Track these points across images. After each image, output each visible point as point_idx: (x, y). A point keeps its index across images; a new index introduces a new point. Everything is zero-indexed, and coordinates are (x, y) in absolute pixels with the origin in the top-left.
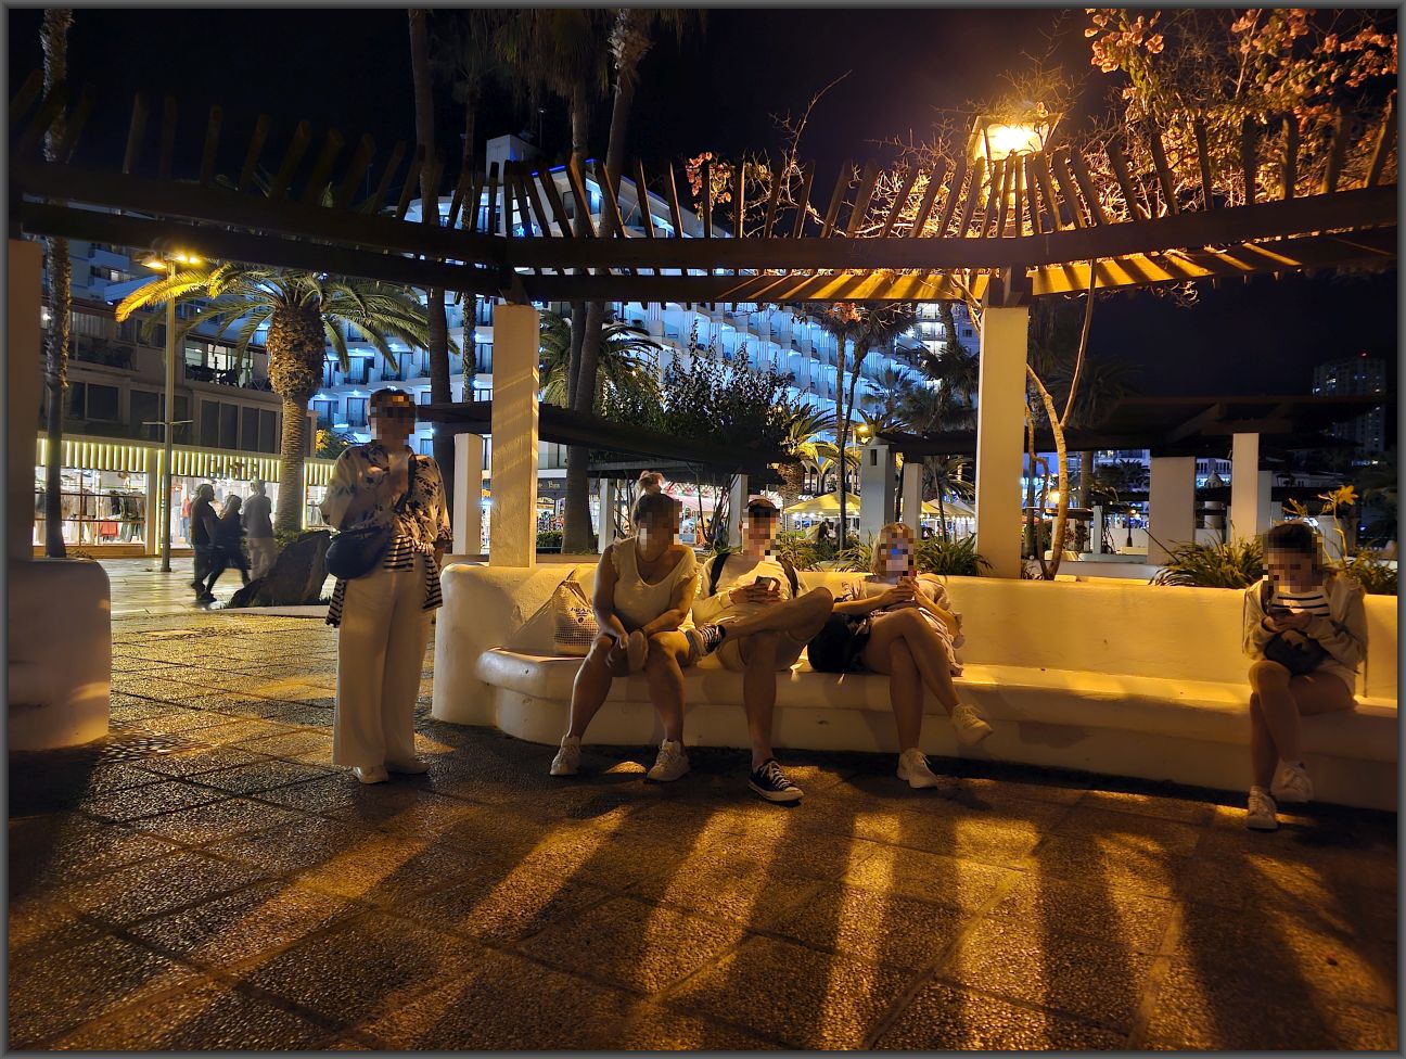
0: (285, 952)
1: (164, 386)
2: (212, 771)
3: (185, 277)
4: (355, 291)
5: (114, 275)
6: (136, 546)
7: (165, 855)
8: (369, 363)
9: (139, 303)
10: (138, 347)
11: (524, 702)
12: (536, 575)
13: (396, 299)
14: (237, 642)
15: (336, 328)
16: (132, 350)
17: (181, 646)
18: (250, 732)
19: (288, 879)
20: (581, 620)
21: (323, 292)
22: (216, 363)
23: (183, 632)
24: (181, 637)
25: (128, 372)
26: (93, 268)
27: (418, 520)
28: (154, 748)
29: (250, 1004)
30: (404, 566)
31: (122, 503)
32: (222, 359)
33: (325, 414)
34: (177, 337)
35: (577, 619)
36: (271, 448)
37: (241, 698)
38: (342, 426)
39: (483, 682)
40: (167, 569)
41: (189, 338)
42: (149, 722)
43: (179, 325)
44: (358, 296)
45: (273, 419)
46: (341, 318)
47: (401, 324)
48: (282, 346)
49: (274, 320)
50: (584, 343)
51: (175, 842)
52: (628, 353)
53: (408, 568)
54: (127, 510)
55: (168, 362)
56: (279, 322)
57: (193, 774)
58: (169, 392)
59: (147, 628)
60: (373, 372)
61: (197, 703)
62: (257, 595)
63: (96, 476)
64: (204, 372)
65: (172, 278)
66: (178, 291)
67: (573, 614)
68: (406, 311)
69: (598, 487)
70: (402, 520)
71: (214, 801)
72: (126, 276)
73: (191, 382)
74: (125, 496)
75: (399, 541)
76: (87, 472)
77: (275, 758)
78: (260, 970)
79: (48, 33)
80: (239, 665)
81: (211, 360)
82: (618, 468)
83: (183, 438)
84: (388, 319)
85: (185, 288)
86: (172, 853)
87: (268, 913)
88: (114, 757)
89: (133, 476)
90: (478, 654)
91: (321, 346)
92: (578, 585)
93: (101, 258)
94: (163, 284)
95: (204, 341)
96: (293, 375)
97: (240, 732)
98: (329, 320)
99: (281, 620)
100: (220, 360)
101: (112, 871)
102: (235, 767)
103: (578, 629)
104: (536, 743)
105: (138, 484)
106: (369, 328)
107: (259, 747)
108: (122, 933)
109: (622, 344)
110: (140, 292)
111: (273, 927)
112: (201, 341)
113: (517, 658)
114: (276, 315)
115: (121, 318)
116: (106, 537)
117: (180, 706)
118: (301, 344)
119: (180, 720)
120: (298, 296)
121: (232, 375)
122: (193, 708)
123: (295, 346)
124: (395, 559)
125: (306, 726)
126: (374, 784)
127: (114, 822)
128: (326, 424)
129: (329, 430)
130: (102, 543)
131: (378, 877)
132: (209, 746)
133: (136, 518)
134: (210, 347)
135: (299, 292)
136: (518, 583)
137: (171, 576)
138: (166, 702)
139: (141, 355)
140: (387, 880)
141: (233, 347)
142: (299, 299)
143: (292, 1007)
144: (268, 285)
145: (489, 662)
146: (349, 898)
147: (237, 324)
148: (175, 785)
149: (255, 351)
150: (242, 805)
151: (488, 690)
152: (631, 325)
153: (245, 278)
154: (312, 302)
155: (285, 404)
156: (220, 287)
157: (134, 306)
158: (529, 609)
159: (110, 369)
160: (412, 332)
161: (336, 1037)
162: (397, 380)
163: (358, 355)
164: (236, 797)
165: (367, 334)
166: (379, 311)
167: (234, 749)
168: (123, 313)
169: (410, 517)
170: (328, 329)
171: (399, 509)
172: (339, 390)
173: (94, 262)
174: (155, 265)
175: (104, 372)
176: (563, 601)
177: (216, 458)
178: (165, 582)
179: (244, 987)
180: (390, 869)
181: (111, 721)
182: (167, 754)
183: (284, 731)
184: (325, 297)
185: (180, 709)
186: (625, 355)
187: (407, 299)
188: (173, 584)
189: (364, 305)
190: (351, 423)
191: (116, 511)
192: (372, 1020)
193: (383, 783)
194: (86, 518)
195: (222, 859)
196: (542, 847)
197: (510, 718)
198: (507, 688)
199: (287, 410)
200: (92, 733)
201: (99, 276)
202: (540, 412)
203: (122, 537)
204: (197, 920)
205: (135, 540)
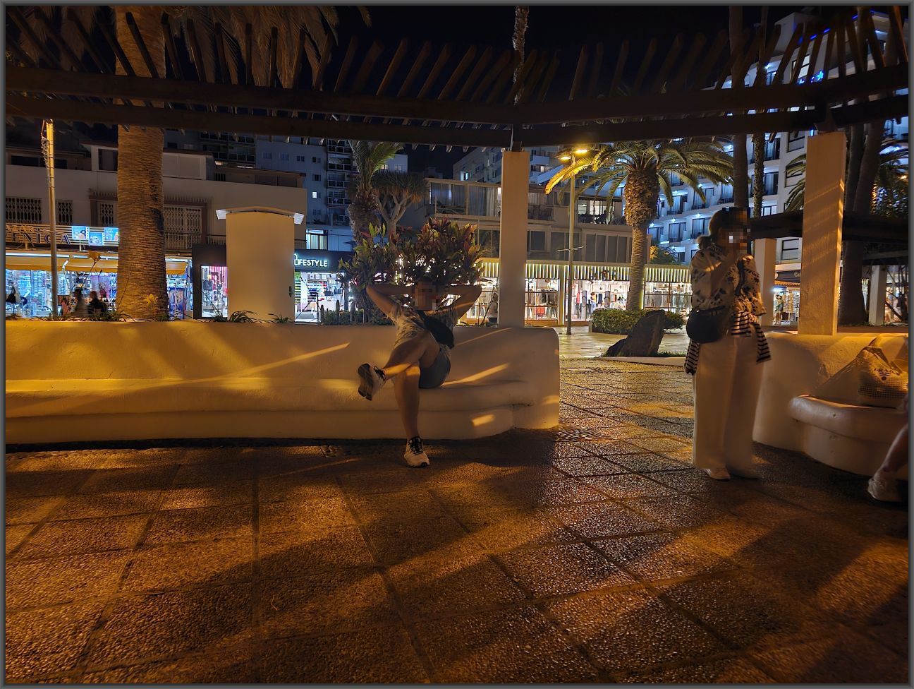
0: (686, 582)
1: (569, 228)
2: (617, 455)
3: (580, 162)
4: (679, 151)
5: (542, 169)
6: (554, 320)
7: (601, 501)
8: (684, 199)
9: (557, 181)
10: (555, 209)
11: (830, 437)
12: (840, 341)
13: (707, 151)
14: (614, 377)
15: (665, 179)
16: (552, 209)
17: (585, 378)
18: (633, 433)
19: (676, 533)
20: (884, 378)
21: (659, 156)
22: (594, 211)
23: (585, 370)
24: (584, 372)
25: (550, 222)
26: (532, 166)
27: (750, 300)
28: (584, 436)
29: (671, 611)
30: (745, 333)
31: (547, 296)
32: (597, 208)
33: (655, 236)
34: (575, 198)
35: (880, 377)
36: (624, 260)
37: (624, 412)
38: (664, 243)
39: (793, 419)
40: (569, 333)
41: (580, 199)
42: (577, 420)
43: (577, 192)
44: (681, 155)
45: (625, 242)
46: (670, 172)
47: (709, 168)
48: (633, 195)
49: (629, 180)
50: (864, 158)
51: (606, 495)
52: (898, 162)
53: (748, 334)
54: (549, 301)
55: (571, 214)
56: (632, 180)
57: (606, 455)
58: (571, 231)
59: (566, 366)
60: (686, 205)
61: (600, 412)
62: (622, 349)
63: (534, 282)
64: (587, 218)
65: (574, 164)
66: (576, 171)
67: (877, 374)
68: (714, 159)
69: (870, 273)
70: (740, 300)
71: (622, 473)
72: (548, 168)
73: (581, 225)
74: (548, 292)
75: (739, 315)
76: (531, 280)
77: (652, 452)
78: (673, 590)
79: (516, 38)
80: (619, 391)
81: (591, 209)
82: (890, 256)
83: (577, 258)
84: (700, 167)
85: (580, 168)
86: (605, 501)
87: (670, 553)
88: (564, 438)
89: (552, 281)
90: (790, 398)
91: (656, 190)
92: (880, 350)
93: (537, 160)
94: (569, 168)
95: (587, 199)
96: (639, 213)
97: (628, 432)
98: (661, 174)
99: (636, 366)
100: (596, 209)
101: (576, 504)
102: (628, 454)
103: (881, 385)
104: (841, 470)
105: (554, 285)
106: (688, 175)
107: (640, 443)
108: (588, 542)
109: (892, 156)
110: (558, 175)
111: (674, 562)
112: (586, 199)
113: (825, 405)
114: (630, 176)
115: (548, 192)
116: (539, 315)
117: (591, 413)
118: (644, 192)
119: (594, 421)
120: (643, 161)
121: (602, 217)
122: (598, 415)
123: (640, 194)
124: (738, 327)
125: (666, 435)
126: (721, 480)
127: (571, 476)
128: (656, 242)
129: (657, 246)
130: (538, 318)
131: (738, 547)
132: (611, 439)
133: (553, 305)
134: (592, 202)
135: (644, 159)
136: (824, 347)
137: (572, 337)
138: (584, 409)
139: (557, 212)
140: (745, 550)
141: (603, 200)
142: (644, 163)
143: (699, 622)
144: (624, 159)
145: (799, 405)
146: (721, 557)
147: (608, 186)
148: (598, 460)
149: (615, 201)
150: (638, 478)
151: (799, 424)
152: (900, 138)
153: (613, 156)
154: (651, 165)
155: (634, 231)
156: (599, 165)
157: (554, 184)
158: (833, 367)
159: (541, 222)
160: (717, 173)
161: (734, 654)
162: (702, 208)
163: (677, 194)
164: (634, 473)
165: (685, 179)
166: (695, 162)
167: (626, 443)
168: (549, 188)
169: (745, 298)
170: (661, 180)
171: (737, 293)
172: (664, 219)
173: (533, 163)
174: (565, 158)
175: (539, 224)
176: (866, 364)
177: (593, 268)
178: (568, 341)
179: (663, 597)
180: (746, 543)
181: (560, 418)
182: (590, 440)
183: (653, 435)
184: (660, 159)
185: (592, 415)
186: (895, 164)
187: (714, 151)
188: (572, 342)
189: (685, 159)
190: (671, 240)
191: (544, 301)
192: (760, 651)
193: (726, 480)
194: (530, 305)
195: (634, 511)
196: (868, 554)
197: (817, 447)
198: (815, 426)
199: (635, 235)
200: (550, 423)
201: (535, 170)
202: (843, 214)
203: (547, 315)
204: (627, 546)
205: (553, 317)
